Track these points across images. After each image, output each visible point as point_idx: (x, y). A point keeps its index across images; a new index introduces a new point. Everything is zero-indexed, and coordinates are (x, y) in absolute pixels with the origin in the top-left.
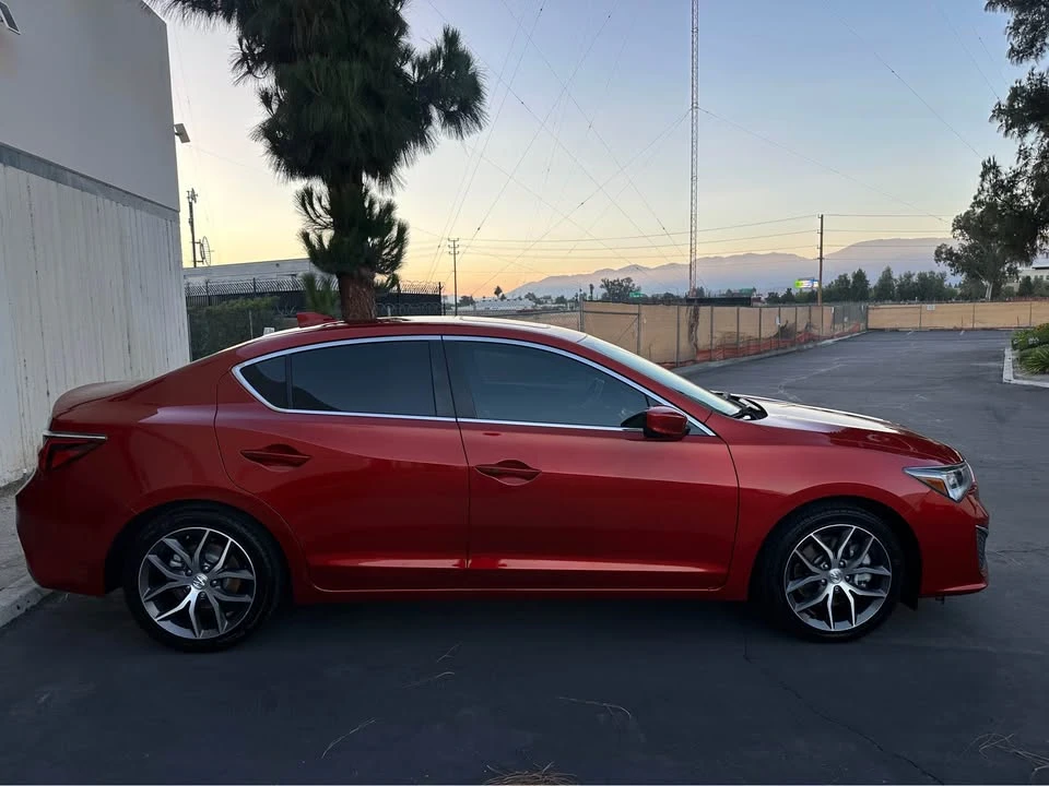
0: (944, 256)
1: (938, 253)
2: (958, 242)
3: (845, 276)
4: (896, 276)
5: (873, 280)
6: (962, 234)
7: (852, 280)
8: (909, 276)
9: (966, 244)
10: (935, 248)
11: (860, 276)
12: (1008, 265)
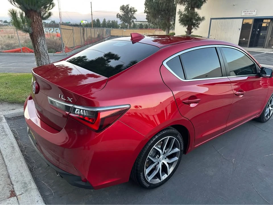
0: (119, 17)
1: (117, 16)
2: (121, 13)
3: (94, 20)
4: (106, 21)
5: (101, 22)
6: (122, 11)
7: (96, 21)
8: (109, 21)
9: (123, 14)
10: (117, 14)
11: (98, 20)
12: (132, 20)
